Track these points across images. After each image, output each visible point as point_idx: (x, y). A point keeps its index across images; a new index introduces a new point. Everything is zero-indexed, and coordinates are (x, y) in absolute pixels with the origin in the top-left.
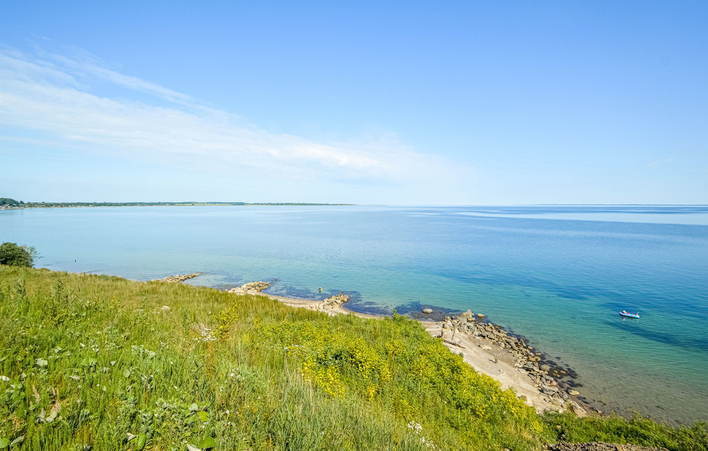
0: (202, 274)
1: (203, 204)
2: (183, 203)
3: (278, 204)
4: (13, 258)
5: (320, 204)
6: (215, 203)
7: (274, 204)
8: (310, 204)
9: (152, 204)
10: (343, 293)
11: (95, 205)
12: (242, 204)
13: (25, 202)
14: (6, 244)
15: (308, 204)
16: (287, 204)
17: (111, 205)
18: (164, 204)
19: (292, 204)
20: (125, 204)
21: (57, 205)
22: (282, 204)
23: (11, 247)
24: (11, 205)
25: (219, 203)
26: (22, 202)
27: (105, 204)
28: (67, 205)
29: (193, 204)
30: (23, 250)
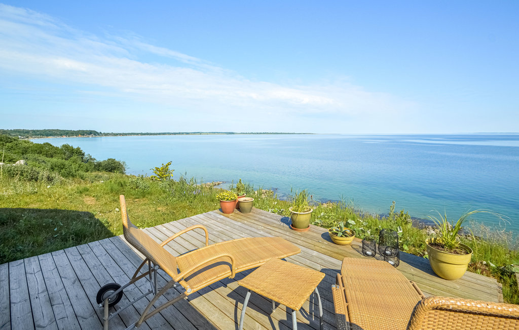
0: (223, 182)
1: (207, 133)
2: (194, 133)
3: (257, 133)
4: (115, 169)
5: (289, 133)
6: (215, 133)
7: (255, 133)
8: (281, 133)
9: (175, 134)
10: (331, 201)
11: (142, 134)
12: (233, 133)
13: (102, 132)
14: (109, 159)
15: (279, 133)
16: (264, 133)
17: (151, 134)
18: (183, 133)
19: (268, 133)
20: (159, 134)
21: (120, 134)
22: (261, 133)
23: (112, 161)
24: (95, 134)
25: (217, 133)
26: (101, 133)
27: (147, 134)
28: (126, 134)
29: (200, 133)
30: (120, 164)
